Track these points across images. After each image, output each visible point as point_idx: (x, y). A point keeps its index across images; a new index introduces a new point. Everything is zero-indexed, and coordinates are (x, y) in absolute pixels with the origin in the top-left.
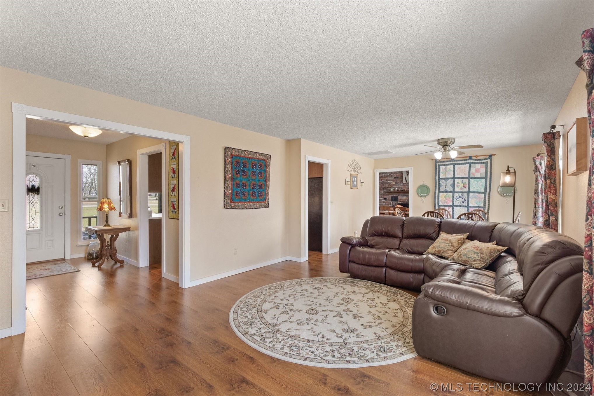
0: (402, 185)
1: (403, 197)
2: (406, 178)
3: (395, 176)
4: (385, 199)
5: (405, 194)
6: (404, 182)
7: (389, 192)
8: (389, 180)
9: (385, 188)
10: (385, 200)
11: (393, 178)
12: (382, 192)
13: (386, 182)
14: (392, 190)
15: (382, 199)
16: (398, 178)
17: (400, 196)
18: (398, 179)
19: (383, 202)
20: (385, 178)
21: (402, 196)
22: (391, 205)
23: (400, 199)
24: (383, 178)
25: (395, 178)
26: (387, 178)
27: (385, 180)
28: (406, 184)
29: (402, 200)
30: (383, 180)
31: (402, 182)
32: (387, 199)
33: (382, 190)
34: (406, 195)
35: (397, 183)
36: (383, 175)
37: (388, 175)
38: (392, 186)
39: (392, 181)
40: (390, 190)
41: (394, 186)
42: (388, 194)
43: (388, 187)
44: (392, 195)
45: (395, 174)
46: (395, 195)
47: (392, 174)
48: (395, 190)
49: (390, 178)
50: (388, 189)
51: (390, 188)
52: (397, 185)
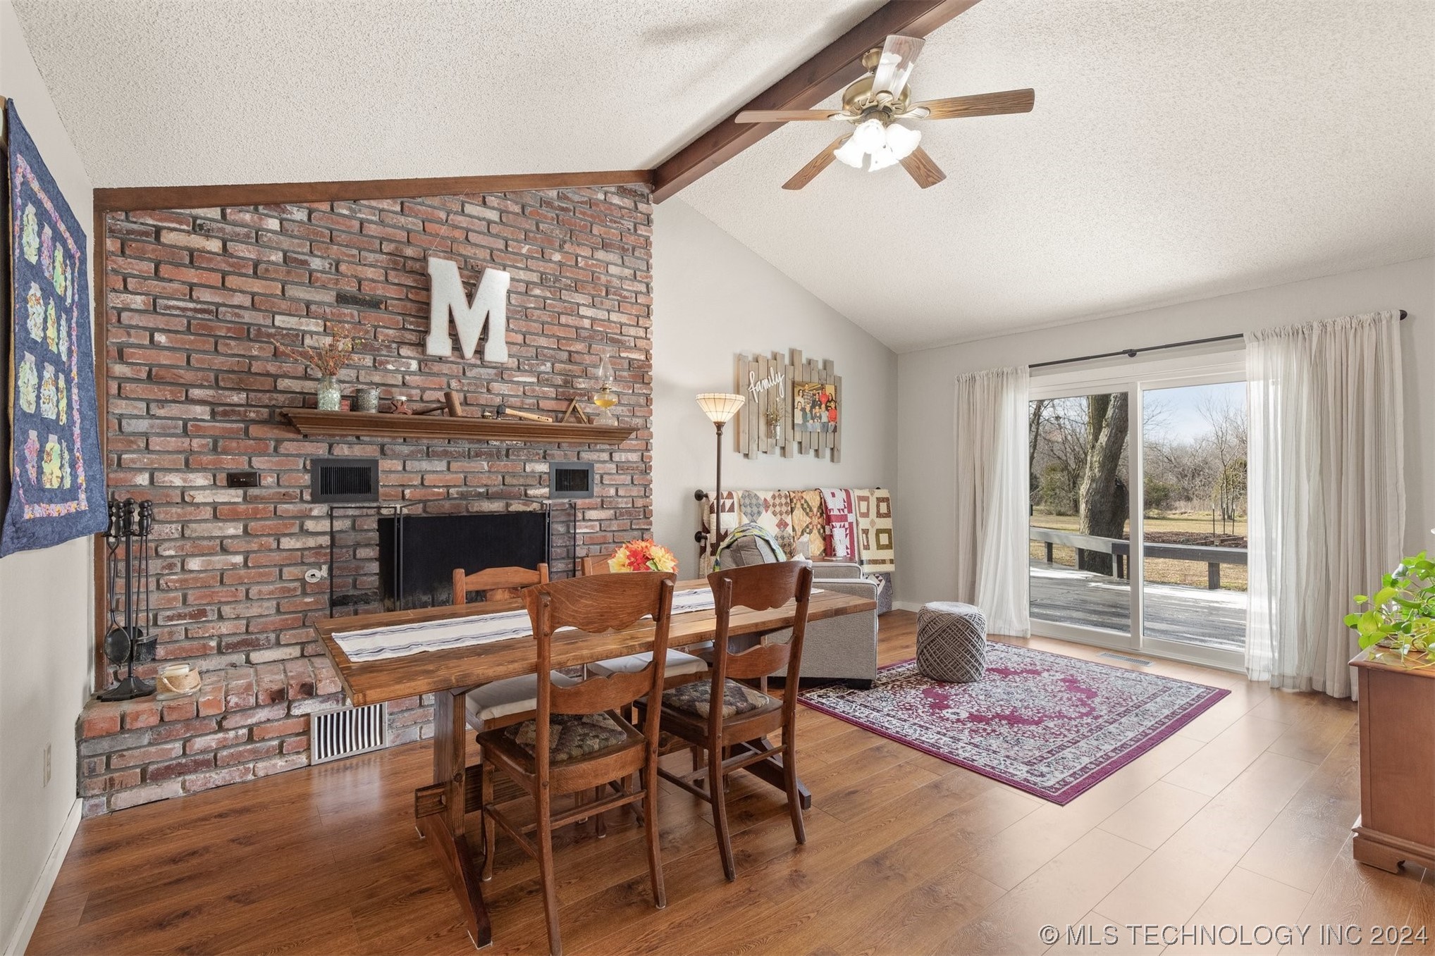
0: (414, 365)
1: (425, 465)
2: (452, 321)
3: (350, 288)
4: (236, 480)
5: (439, 444)
6: (438, 344)
7: (297, 416)
8: (284, 305)
9: (242, 378)
10: (235, 495)
11: (329, 297)
12: (201, 412)
13: (248, 317)
14: (332, 399)
15: (200, 479)
16: (375, 304)
17: (396, 456)
18: (383, 314)
19: (207, 513)
20: (232, 281)
21: (412, 456)
22: (304, 532)
23: (393, 479)
24: (215, 279)
25: (342, 299)
26: (257, 286)
27: (238, 299)
28: (445, 368)
29: (420, 493)
30: (206, 296)
31: (421, 345)
32: (269, 480)
33: (196, 393)
34: (445, 454)
35: (366, 348)
36: (214, 245)
37: (277, 257)
38: (327, 364)
39: (313, 325)
40: (310, 401)
41: (353, 373)
42: (272, 433)
43: (268, 375)
44: (320, 450)
45: (343, 268)
46: (350, 444)
47: (316, 263)
48: (354, 402)
49: (293, 291)
50: (275, 390)
51: (309, 386)
52: (368, 361)
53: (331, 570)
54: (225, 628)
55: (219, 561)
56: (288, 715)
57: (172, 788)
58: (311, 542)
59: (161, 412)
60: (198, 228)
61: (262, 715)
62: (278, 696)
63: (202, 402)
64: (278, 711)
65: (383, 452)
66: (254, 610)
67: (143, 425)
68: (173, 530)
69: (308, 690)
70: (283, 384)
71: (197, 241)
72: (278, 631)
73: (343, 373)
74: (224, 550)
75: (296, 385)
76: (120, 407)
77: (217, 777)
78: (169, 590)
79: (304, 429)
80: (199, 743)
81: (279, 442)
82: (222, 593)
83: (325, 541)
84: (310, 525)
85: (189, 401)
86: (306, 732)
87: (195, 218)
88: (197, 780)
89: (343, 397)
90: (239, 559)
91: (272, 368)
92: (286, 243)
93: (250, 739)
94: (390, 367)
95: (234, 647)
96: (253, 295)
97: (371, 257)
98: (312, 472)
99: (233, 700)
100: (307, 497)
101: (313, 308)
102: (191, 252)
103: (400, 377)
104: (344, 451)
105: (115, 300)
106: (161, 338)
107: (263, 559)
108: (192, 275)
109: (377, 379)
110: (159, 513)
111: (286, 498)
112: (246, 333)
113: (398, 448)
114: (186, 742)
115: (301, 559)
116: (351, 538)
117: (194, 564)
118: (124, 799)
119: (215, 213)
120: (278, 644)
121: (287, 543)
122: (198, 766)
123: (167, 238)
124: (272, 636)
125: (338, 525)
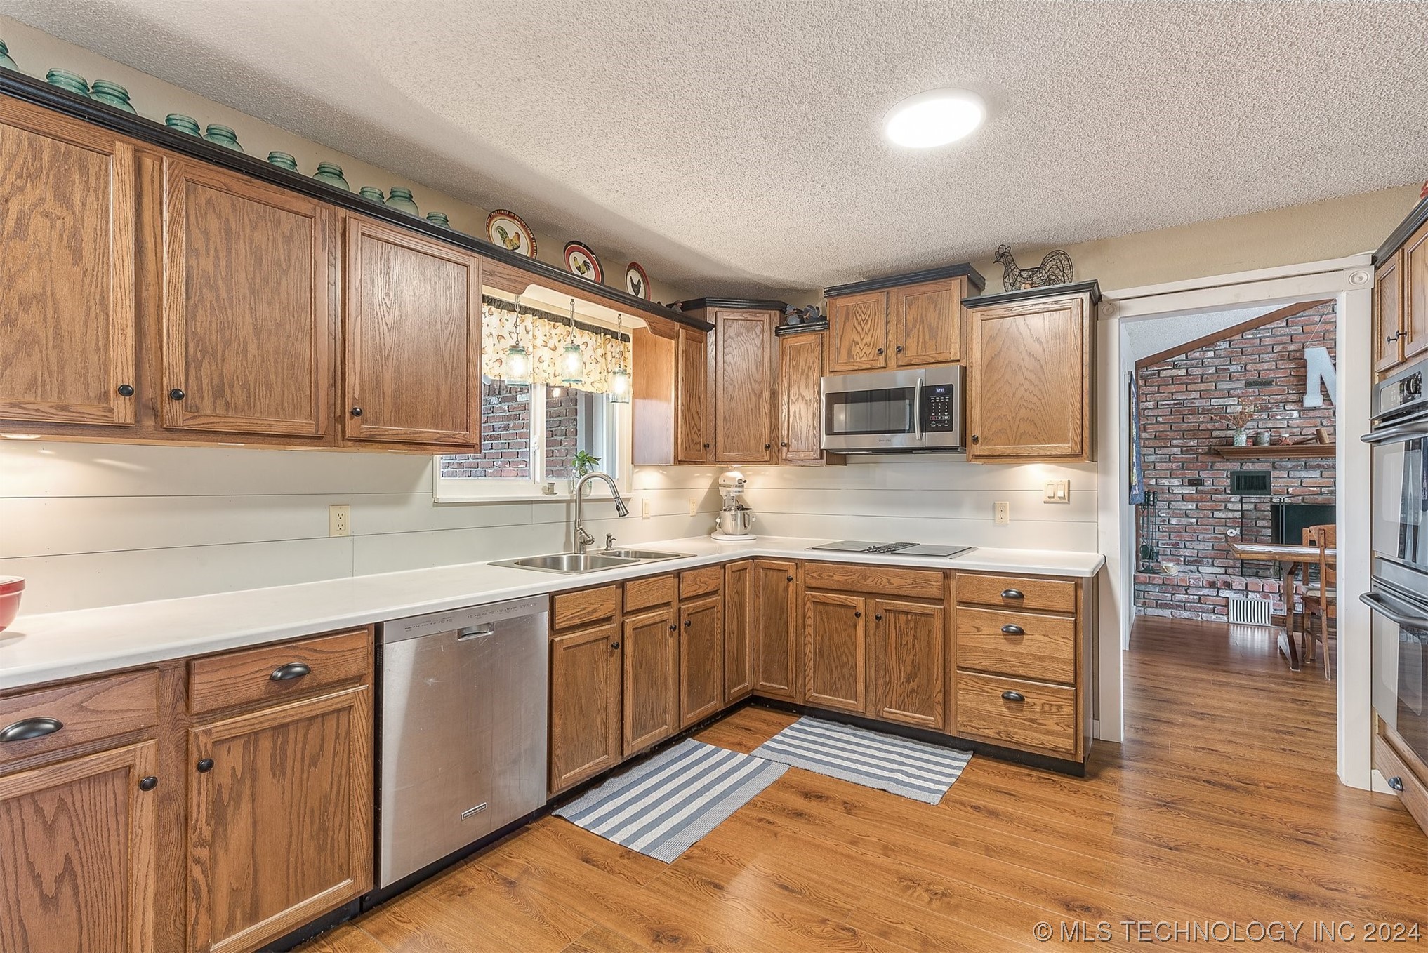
0: (1295, 414)
1: (1303, 474)
2: (1322, 383)
3: (1253, 377)
4: (1192, 483)
5: (1314, 461)
6: (1313, 399)
7: (1223, 450)
8: (1216, 394)
9: (1195, 433)
10: (1192, 490)
11: (1241, 384)
12: (1177, 451)
13: (1198, 403)
14: (1242, 440)
15: (1176, 482)
16: (1269, 383)
17: (1284, 469)
18: (1274, 388)
19: (1180, 497)
20: (1190, 387)
21: (1294, 468)
22: (1226, 509)
23: (1281, 482)
24: (1183, 388)
25: (1249, 384)
26: (1202, 387)
27: (1194, 395)
28: (1318, 413)
29: (1299, 490)
30: (1179, 396)
31: (1300, 401)
32: (1208, 482)
33: (1174, 442)
34: (1318, 466)
35: (1264, 408)
36: (1183, 372)
37: (1212, 370)
38: (1239, 421)
39: (1231, 401)
40: (1230, 442)
41: (1255, 424)
42: (1210, 459)
43: (1208, 430)
44: (1236, 467)
45: (1249, 367)
46: (1253, 463)
47: (1233, 368)
48: (1256, 440)
49: (1220, 386)
50: (1212, 437)
51: (1229, 433)
52: (1265, 416)
53: (1241, 531)
54: (1187, 553)
55: (1184, 520)
56: (1218, 595)
57: (1167, 613)
58: (1230, 515)
59: (1160, 452)
60: (1176, 366)
61: (1205, 592)
62: (1212, 585)
63: (1177, 446)
64: (1213, 592)
65: (1274, 466)
66: (1201, 546)
67: (1152, 458)
68: (1164, 505)
69: (1228, 586)
70: (1216, 434)
71: (1175, 372)
72: (1213, 559)
73: (1249, 425)
74: (1187, 516)
75: (1222, 434)
76: (1145, 451)
77: (1186, 614)
78: (1163, 532)
79: (1226, 456)
80: (1178, 597)
81: (1213, 463)
82: (1186, 536)
83: (1239, 515)
84: (1230, 506)
85: (1172, 446)
86: (1227, 606)
87: (1174, 362)
88: (1177, 613)
89: (1248, 438)
90: (1194, 520)
91: (1210, 427)
92: (1217, 362)
93: (1200, 602)
94: (1279, 417)
95: (1192, 563)
96: (1200, 391)
97: (1266, 357)
98: (1231, 478)
99: (1192, 582)
100: (1228, 491)
101: (1231, 392)
102: (1172, 377)
103: (1286, 422)
104: (1249, 467)
105: (1142, 406)
106: (1160, 419)
107: (1205, 521)
108: (1173, 388)
109: (1270, 425)
110: (1159, 497)
111: (1217, 492)
112: (1197, 411)
113: (1284, 464)
114: (1172, 595)
115: (1224, 523)
116: (1254, 515)
117: (1174, 521)
118: (1150, 611)
119: (1183, 357)
120: (1213, 565)
121: (1217, 514)
122: (1177, 607)
123: (1163, 374)
124: (1210, 561)
125: (1245, 507)
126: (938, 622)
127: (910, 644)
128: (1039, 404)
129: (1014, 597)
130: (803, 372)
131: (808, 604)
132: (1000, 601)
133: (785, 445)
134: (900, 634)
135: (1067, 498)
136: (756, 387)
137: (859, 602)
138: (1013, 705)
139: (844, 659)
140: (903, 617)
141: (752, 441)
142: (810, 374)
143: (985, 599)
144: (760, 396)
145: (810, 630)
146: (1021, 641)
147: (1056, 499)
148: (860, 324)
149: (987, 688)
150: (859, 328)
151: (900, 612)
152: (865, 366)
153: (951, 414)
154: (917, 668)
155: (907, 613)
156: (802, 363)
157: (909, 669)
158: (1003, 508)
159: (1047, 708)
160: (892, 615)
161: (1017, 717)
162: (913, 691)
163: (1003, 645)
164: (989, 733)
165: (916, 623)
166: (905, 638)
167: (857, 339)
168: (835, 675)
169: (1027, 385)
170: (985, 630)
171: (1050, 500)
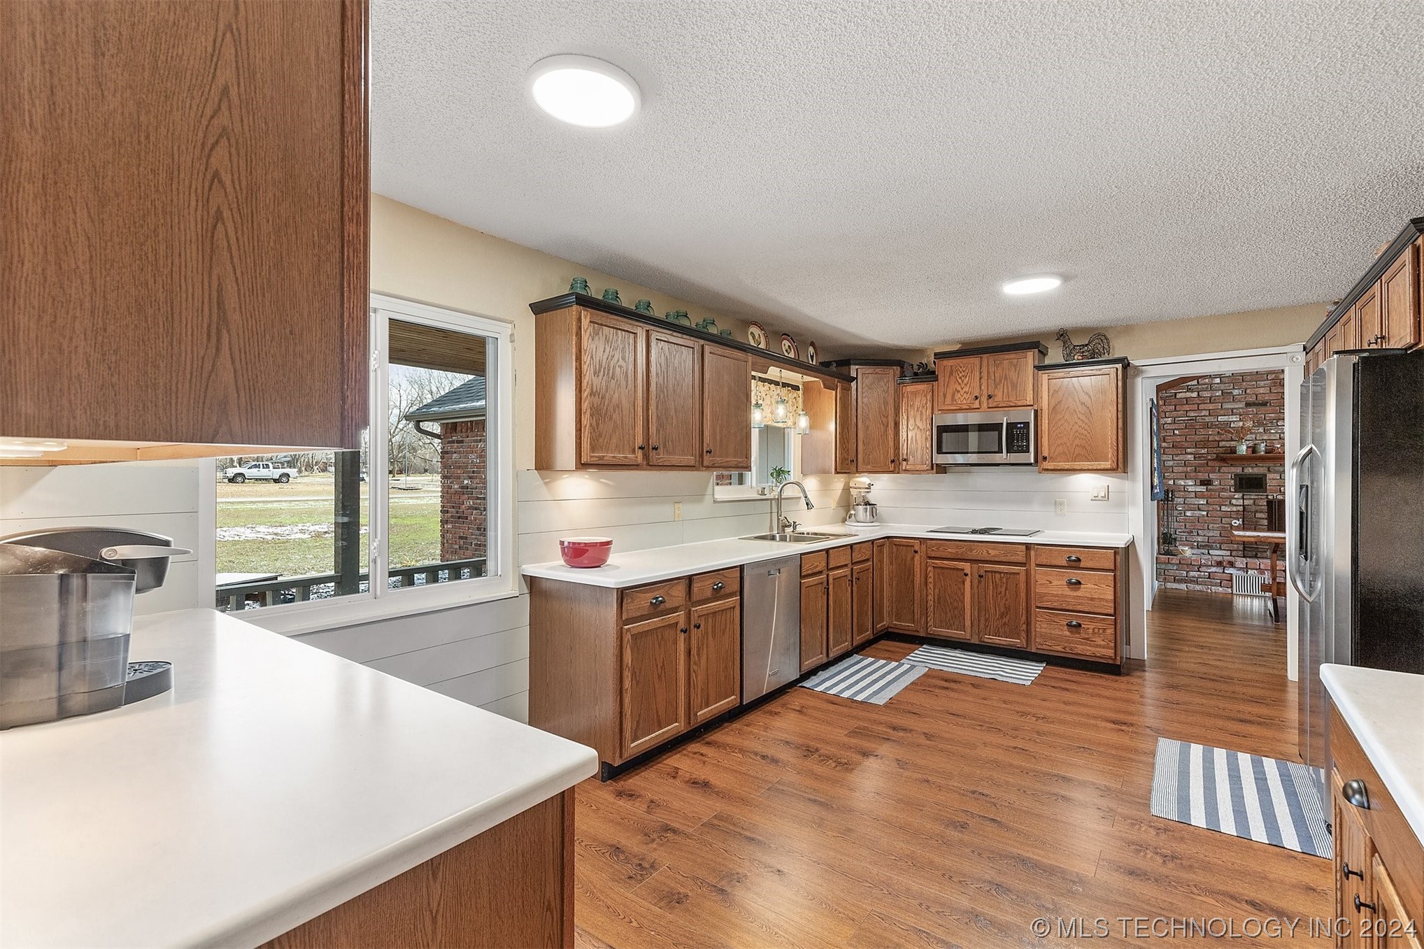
3: (1252, 399)
4: (1203, 483)
7: (1228, 457)
8: (1222, 412)
9: (1205, 443)
10: (1203, 489)
11: (1242, 405)
12: (1190, 457)
13: (1207, 419)
14: (1243, 449)
15: (1190, 482)
16: (1264, 404)
17: (1277, 472)
18: (1268, 408)
19: (1193, 495)
20: (1201, 407)
22: (1231, 504)
23: (1274, 483)
25: (1248, 405)
26: (1211, 407)
27: (1204, 413)
30: (1192, 414)
32: (1217, 482)
33: (1189, 450)
35: (1260, 424)
36: (1195, 395)
37: (1219, 393)
38: (1241, 434)
39: (1234, 418)
40: (1233, 450)
41: (1254, 436)
42: (1217, 464)
43: (1216, 441)
44: (1239, 470)
45: (1248, 391)
46: (1252, 467)
47: (1236, 392)
48: (1254, 449)
49: (1225, 406)
50: (1219, 447)
51: (1233, 443)
52: (1261, 430)
53: (1243, 521)
54: (1200, 539)
55: (1197, 513)
56: (1224, 572)
57: (1183, 586)
58: (1235, 509)
59: (1177, 458)
60: (1189, 390)
61: (1213, 569)
62: (1219, 564)
63: (1191, 454)
64: (1220, 570)
65: (1269, 470)
66: (1211, 534)
67: (1171, 463)
68: (1181, 500)
69: (1232, 564)
70: (1222, 444)
71: (1189, 395)
72: (1221, 543)
73: (1249, 437)
74: (1199, 509)
75: (1228, 444)
76: (1164, 457)
77: (1198, 587)
78: (1180, 522)
79: (1230, 462)
80: (1192, 574)
81: (1220, 467)
82: (1199, 526)
83: (1241, 508)
84: (1234, 502)
85: (1187, 454)
86: (1231, 580)
87: (1188, 386)
88: (1191, 586)
89: (1248, 447)
90: (1205, 513)
91: (1217, 438)
92: (1222, 387)
93: (1209, 578)
94: (1273, 431)
95: (1204, 547)
96: (1209, 410)
97: (1262, 383)
98: (1235, 479)
99: (1203, 561)
100: (1233, 490)
101: (1234, 411)
102: (1187, 399)
103: (1278, 435)
104: (1249, 470)
105: (1162, 421)
106: (1177, 432)
107: (1215, 514)
108: (1187, 407)
109: (1265, 438)
110: (1177, 494)
111: (1223, 490)
112: (1207, 426)
113: (1277, 468)
114: (1187, 572)
115: (1230, 515)
116: (1253, 508)
117: (1188, 513)
118: (1169, 585)
119: (1195, 382)
120: (1221, 549)
121: (1224, 508)
122: (1191, 582)
123: (1179, 396)
124: (1218, 545)
125: (1246, 502)
126: (1022, 578)
127: (1003, 593)
128: (1088, 435)
129: (1074, 561)
130: (918, 410)
131: (929, 569)
132: (1064, 563)
133: (905, 460)
134: (996, 586)
135: (1107, 497)
136: (884, 420)
137: (967, 567)
138: (1074, 629)
139: (955, 604)
140: (998, 576)
141: (882, 458)
142: (924, 411)
143: (1054, 563)
144: (887, 426)
145: (931, 586)
146: (1079, 589)
147: (1099, 498)
148: (960, 378)
149: (1056, 619)
150: (960, 381)
151: (995, 572)
152: (964, 407)
153: (1028, 441)
154: (1008, 609)
155: (1000, 573)
156: (917, 403)
157: (1002, 609)
158: (1061, 504)
159: (1096, 631)
160: (990, 575)
161: (1076, 637)
162: (1005, 624)
163: (1068, 592)
164: (1057, 649)
165: (1007, 579)
166: (999, 589)
167: (959, 388)
168: (949, 615)
169: (1080, 423)
170: (1055, 583)
171: (1095, 499)
